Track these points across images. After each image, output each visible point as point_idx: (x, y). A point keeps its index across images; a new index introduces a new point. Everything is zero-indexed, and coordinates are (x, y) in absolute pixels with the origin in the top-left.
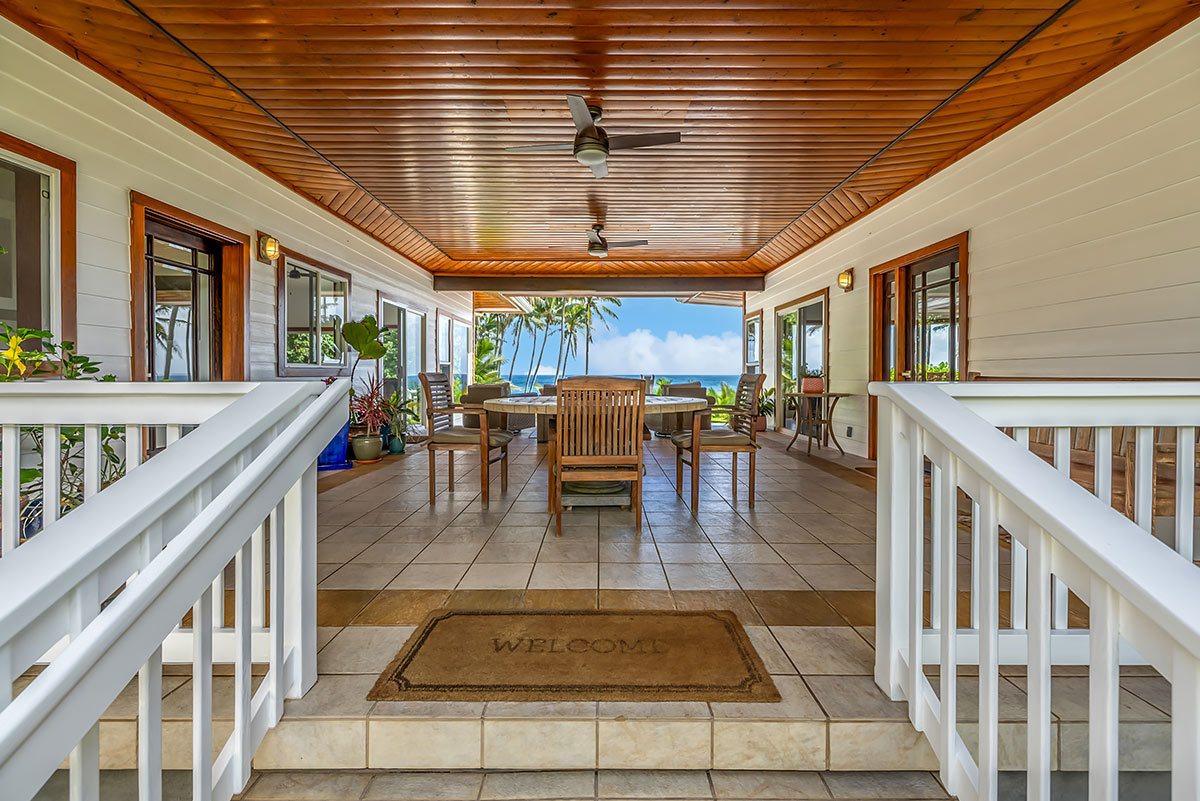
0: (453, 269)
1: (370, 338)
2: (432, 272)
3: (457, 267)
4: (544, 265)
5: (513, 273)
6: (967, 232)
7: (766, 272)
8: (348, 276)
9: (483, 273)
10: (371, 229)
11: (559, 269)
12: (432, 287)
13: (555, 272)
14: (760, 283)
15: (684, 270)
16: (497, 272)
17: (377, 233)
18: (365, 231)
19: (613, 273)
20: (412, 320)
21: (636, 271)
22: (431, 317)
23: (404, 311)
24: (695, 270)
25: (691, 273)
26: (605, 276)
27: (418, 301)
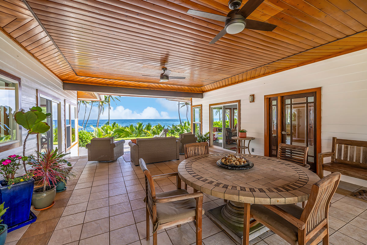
0: (76, 80)
1: (38, 120)
2: (63, 80)
3: (78, 79)
4: (124, 82)
5: (108, 85)
6: (321, 87)
7: (204, 92)
8: (19, 79)
9: (92, 83)
10: (33, 52)
11: (130, 85)
12: (62, 88)
13: (128, 85)
14: (201, 95)
15: (179, 89)
16: (100, 84)
17: (36, 55)
18: (29, 52)
19: (152, 88)
20: (54, 105)
21: (162, 88)
22: (62, 103)
23: (51, 101)
24: (182, 89)
25: (181, 90)
26: (149, 89)
27: (57, 95)
